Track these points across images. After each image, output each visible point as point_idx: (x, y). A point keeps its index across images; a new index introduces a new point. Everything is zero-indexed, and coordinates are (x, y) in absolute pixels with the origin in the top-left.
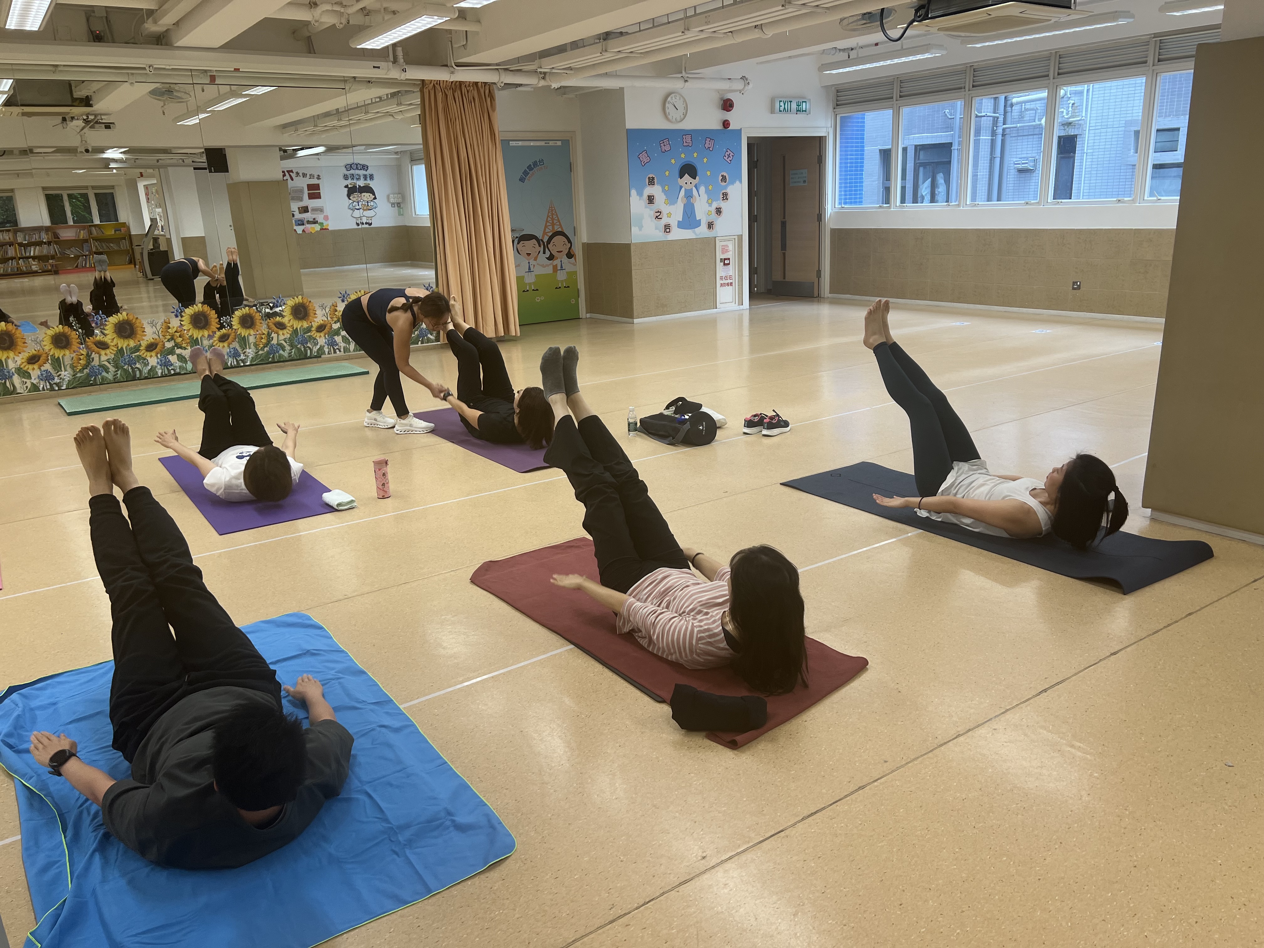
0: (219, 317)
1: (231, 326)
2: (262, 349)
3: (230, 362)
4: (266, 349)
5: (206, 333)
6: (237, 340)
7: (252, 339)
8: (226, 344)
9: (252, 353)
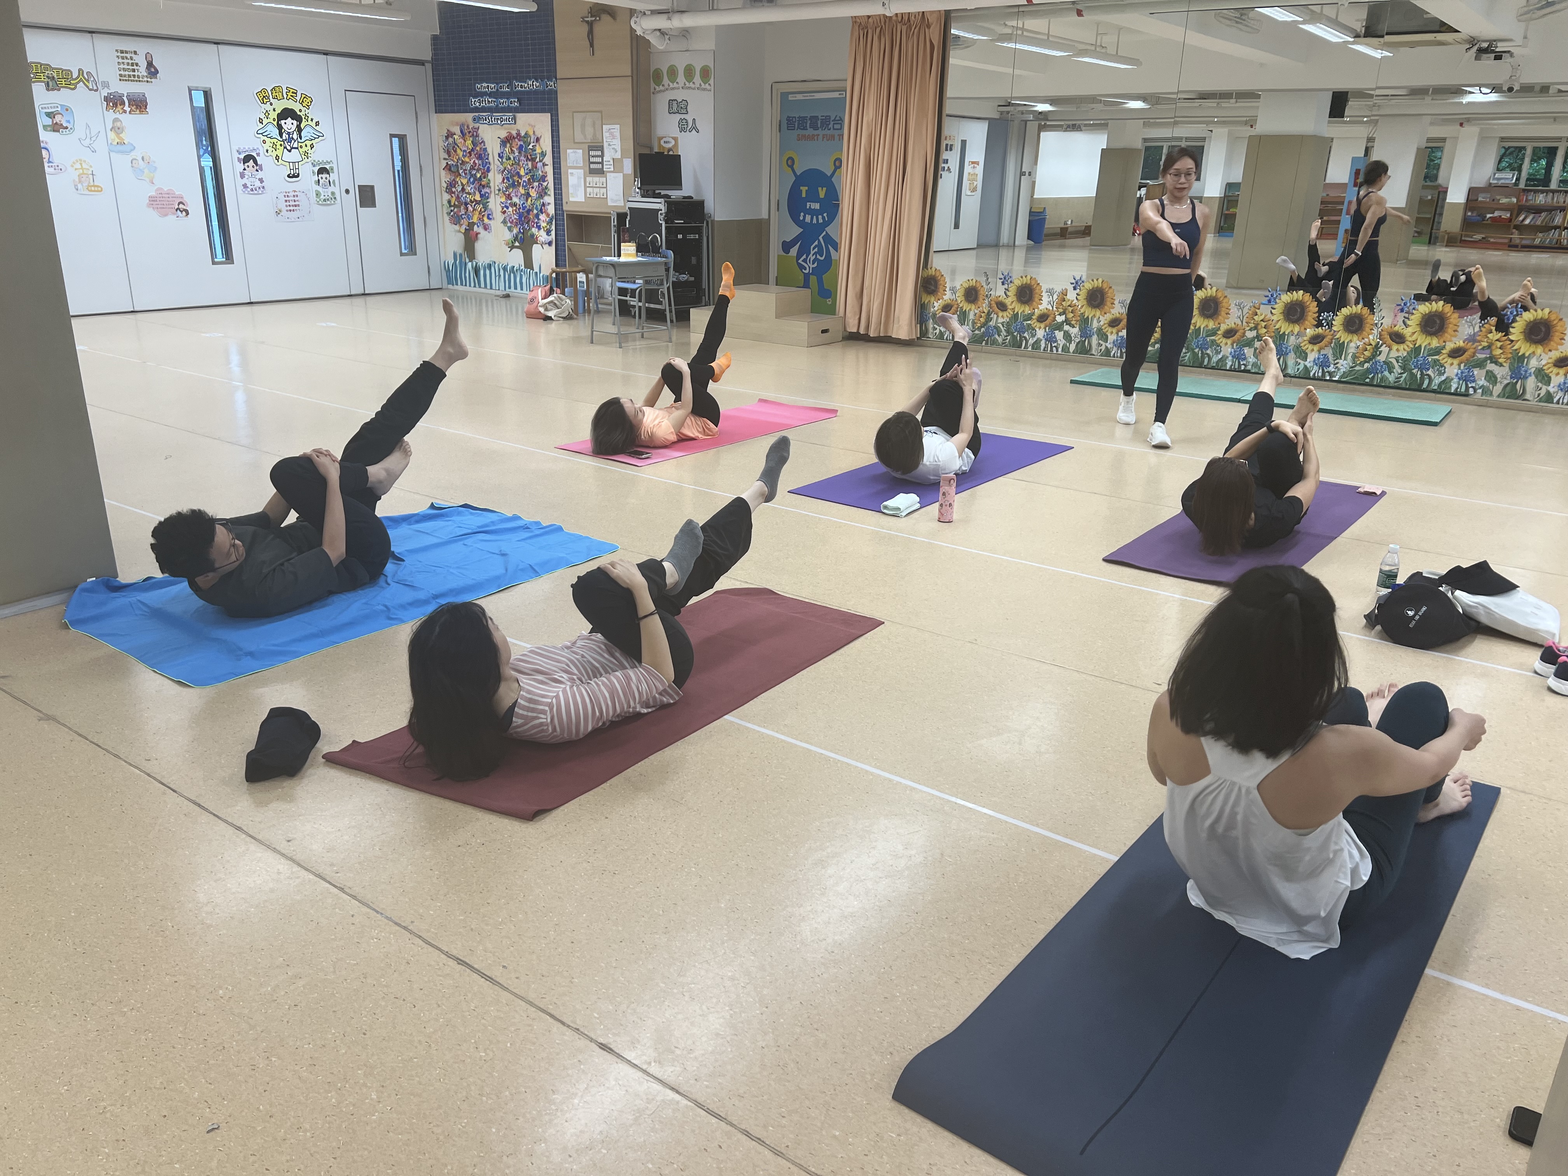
0: (1320, 312)
1: (1330, 325)
2: (1362, 364)
3: (1313, 372)
4: (1366, 365)
5: (1297, 329)
6: (1332, 345)
7: (1352, 350)
8: (1316, 348)
9: (1346, 366)
